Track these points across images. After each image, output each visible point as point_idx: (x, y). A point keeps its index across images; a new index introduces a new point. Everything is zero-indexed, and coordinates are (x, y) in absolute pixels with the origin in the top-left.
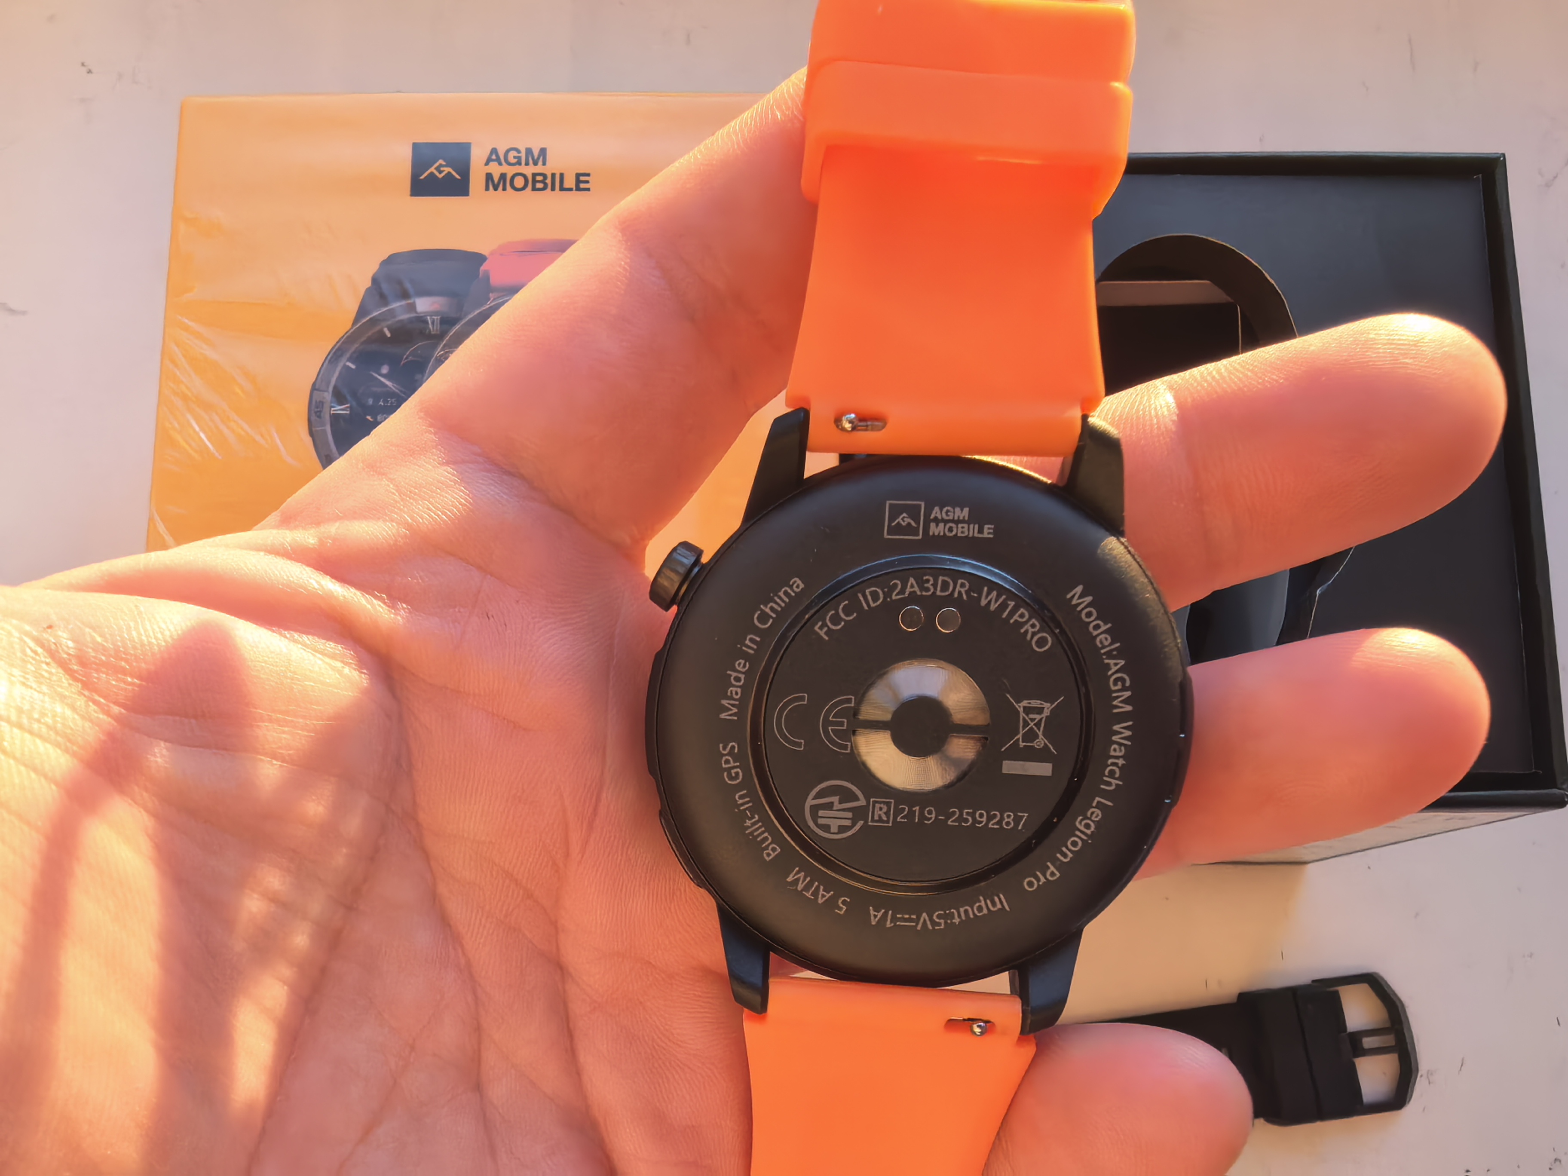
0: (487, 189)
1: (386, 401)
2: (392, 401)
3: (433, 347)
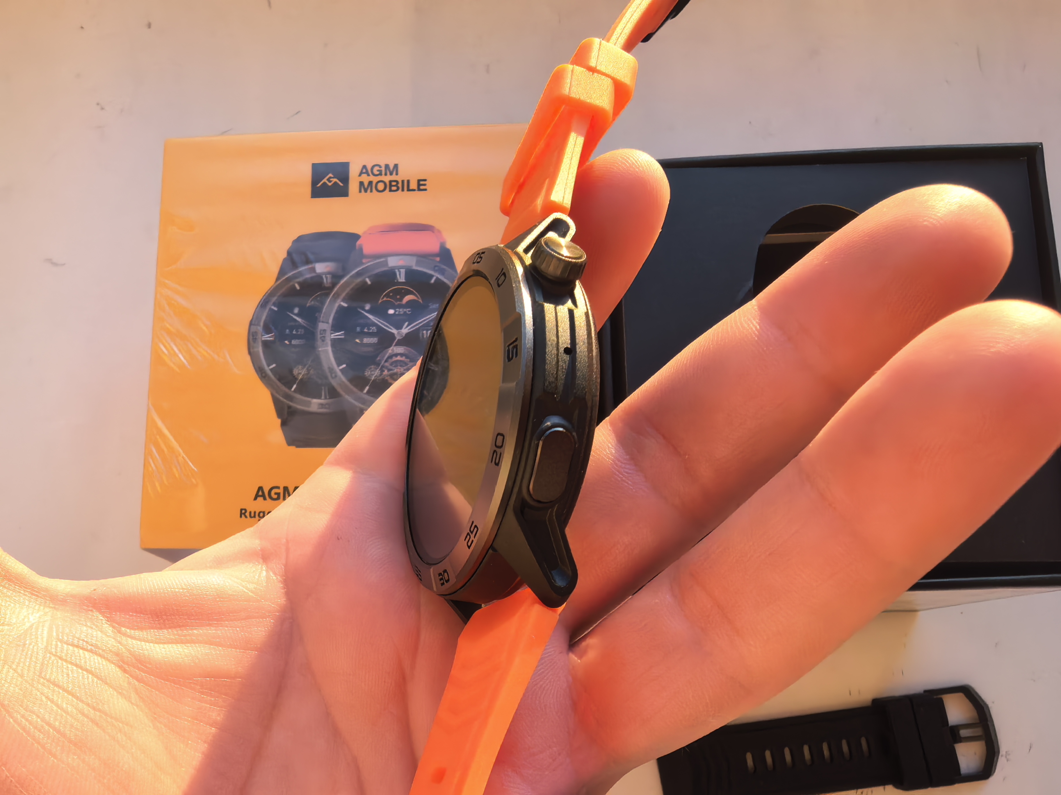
0: (360, 191)
1: (297, 331)
2: (301, 331)
3: (327, 295)
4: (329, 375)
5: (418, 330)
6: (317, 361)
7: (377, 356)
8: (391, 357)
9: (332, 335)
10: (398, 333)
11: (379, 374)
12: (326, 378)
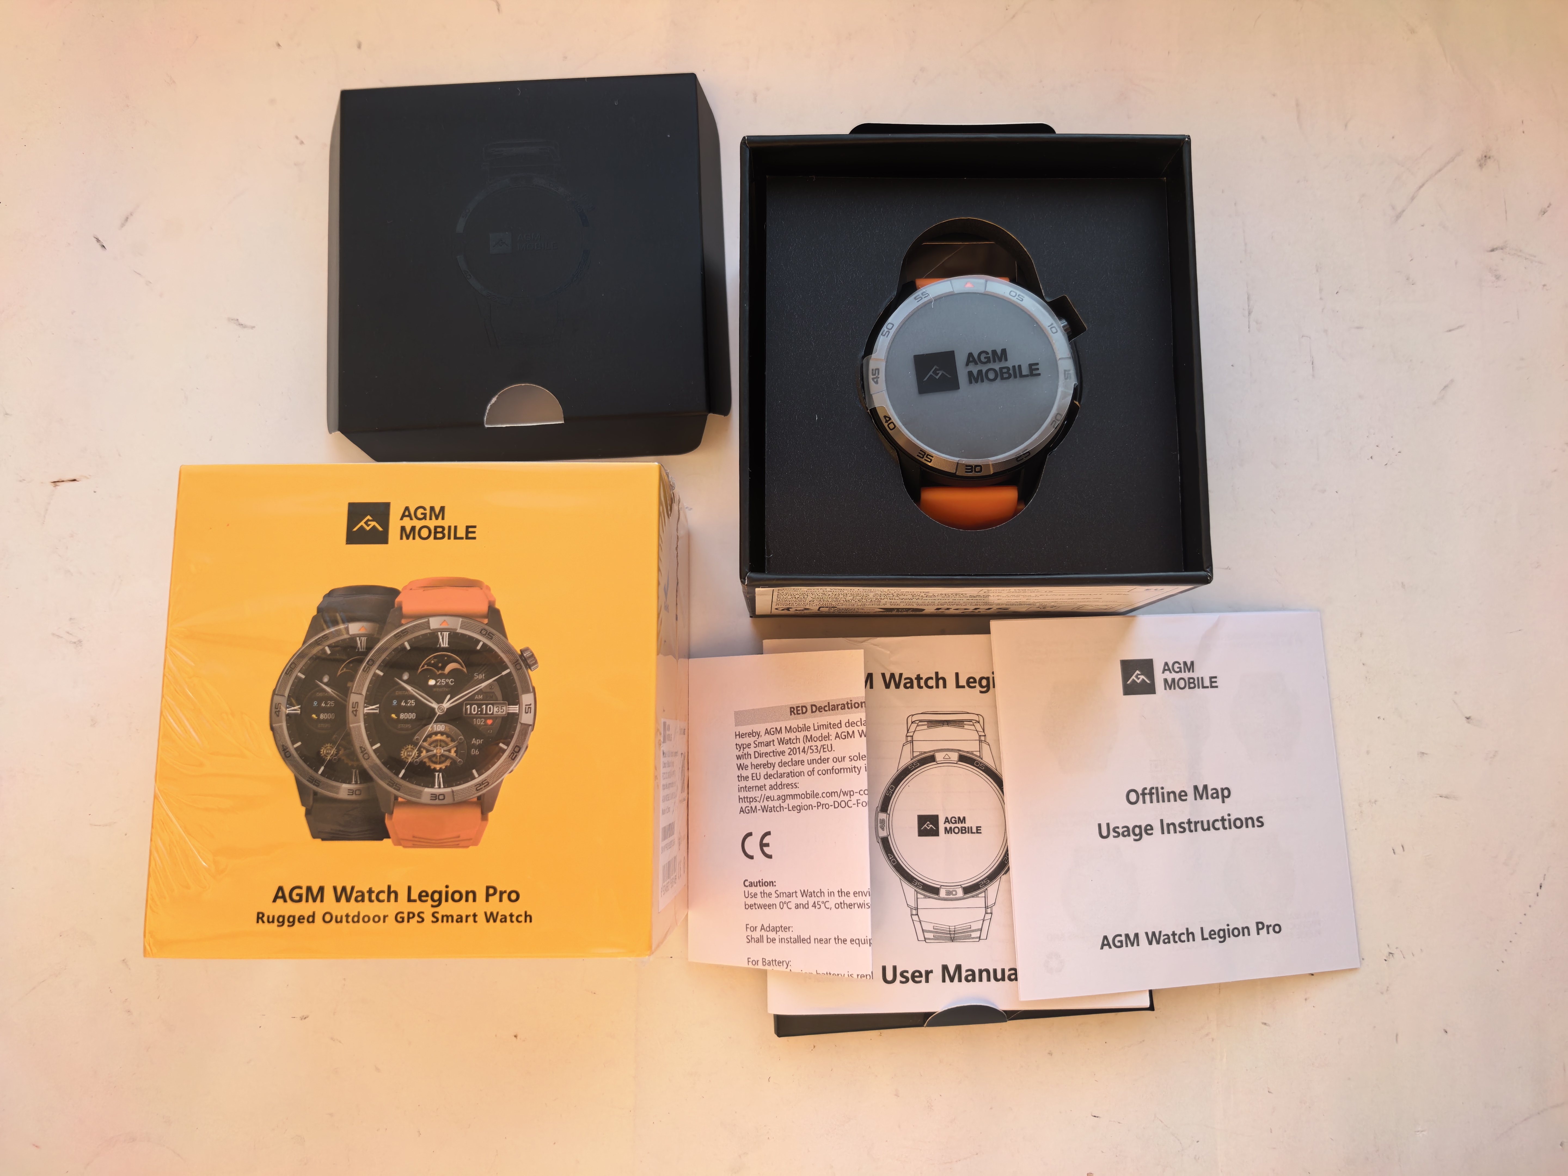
0: (401, 538)
1: (326, 704)
2: (331, 704)
3: (361, 661)
4: (360, 756)
5: (461, 704)
6: (347, 737)
7: (414, 734)
8: (430, 736)
9: (365, 709)
10: (439, 708)
11: (416, 755)
12: (358, 760)
